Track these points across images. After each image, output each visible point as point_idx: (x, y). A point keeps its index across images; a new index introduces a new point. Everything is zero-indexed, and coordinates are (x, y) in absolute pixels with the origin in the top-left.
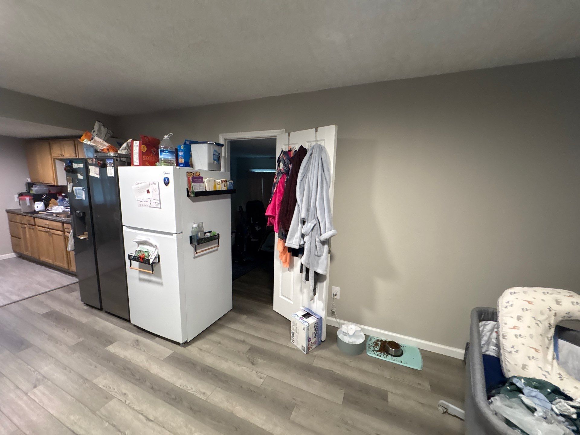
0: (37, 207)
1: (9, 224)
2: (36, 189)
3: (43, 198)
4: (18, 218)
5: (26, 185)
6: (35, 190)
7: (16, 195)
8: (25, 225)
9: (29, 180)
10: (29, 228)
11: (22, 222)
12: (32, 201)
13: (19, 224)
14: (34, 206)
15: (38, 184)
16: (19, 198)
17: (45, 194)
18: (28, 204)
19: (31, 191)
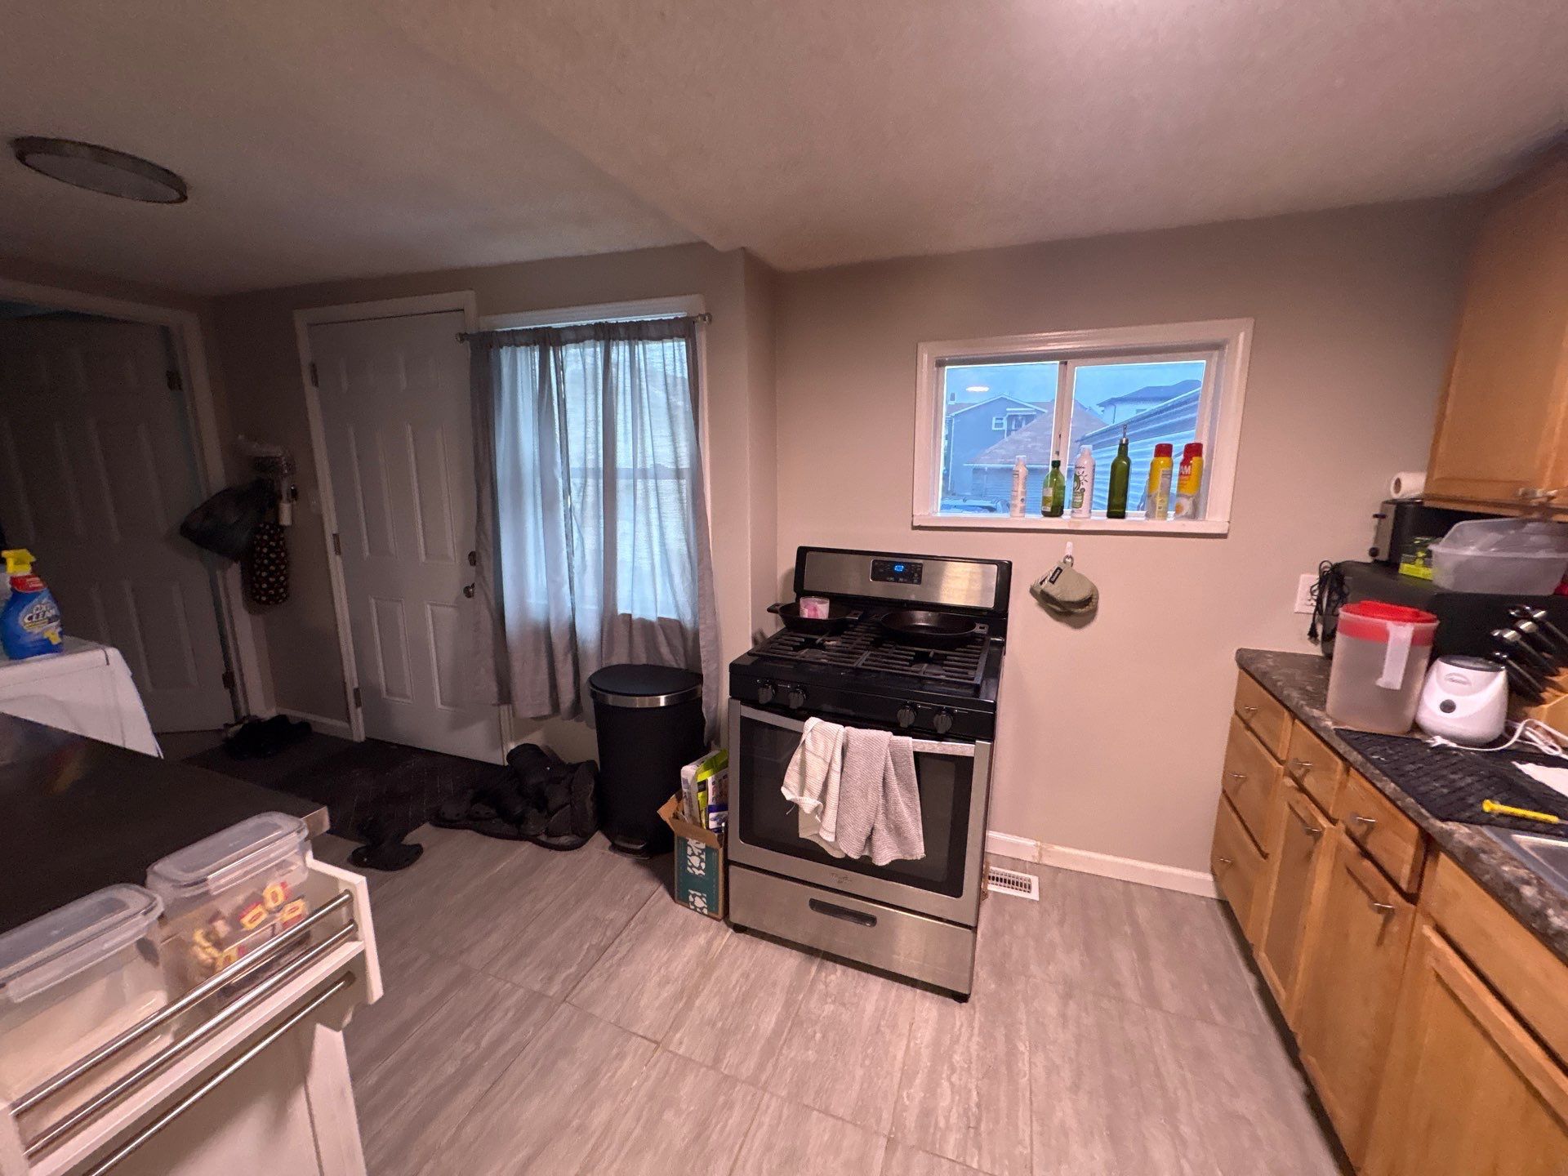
0: (1448, 707)
2: (1470, 552)
3: (1510, 635)
4: (1289, 738)
5: (1380, 515)
7: (1306, 570)
8: (1323, 822)
9: (1413, 485)
10: (1349, 871)
11: (1309, 782)
12: (1427, 649)
13: (1285, 775)
14: (1426, 697)
15: (1503, 512)
16: (1319, 601)
17: (1537, 603)
18: (1392, 676)
19: (1412, 562)
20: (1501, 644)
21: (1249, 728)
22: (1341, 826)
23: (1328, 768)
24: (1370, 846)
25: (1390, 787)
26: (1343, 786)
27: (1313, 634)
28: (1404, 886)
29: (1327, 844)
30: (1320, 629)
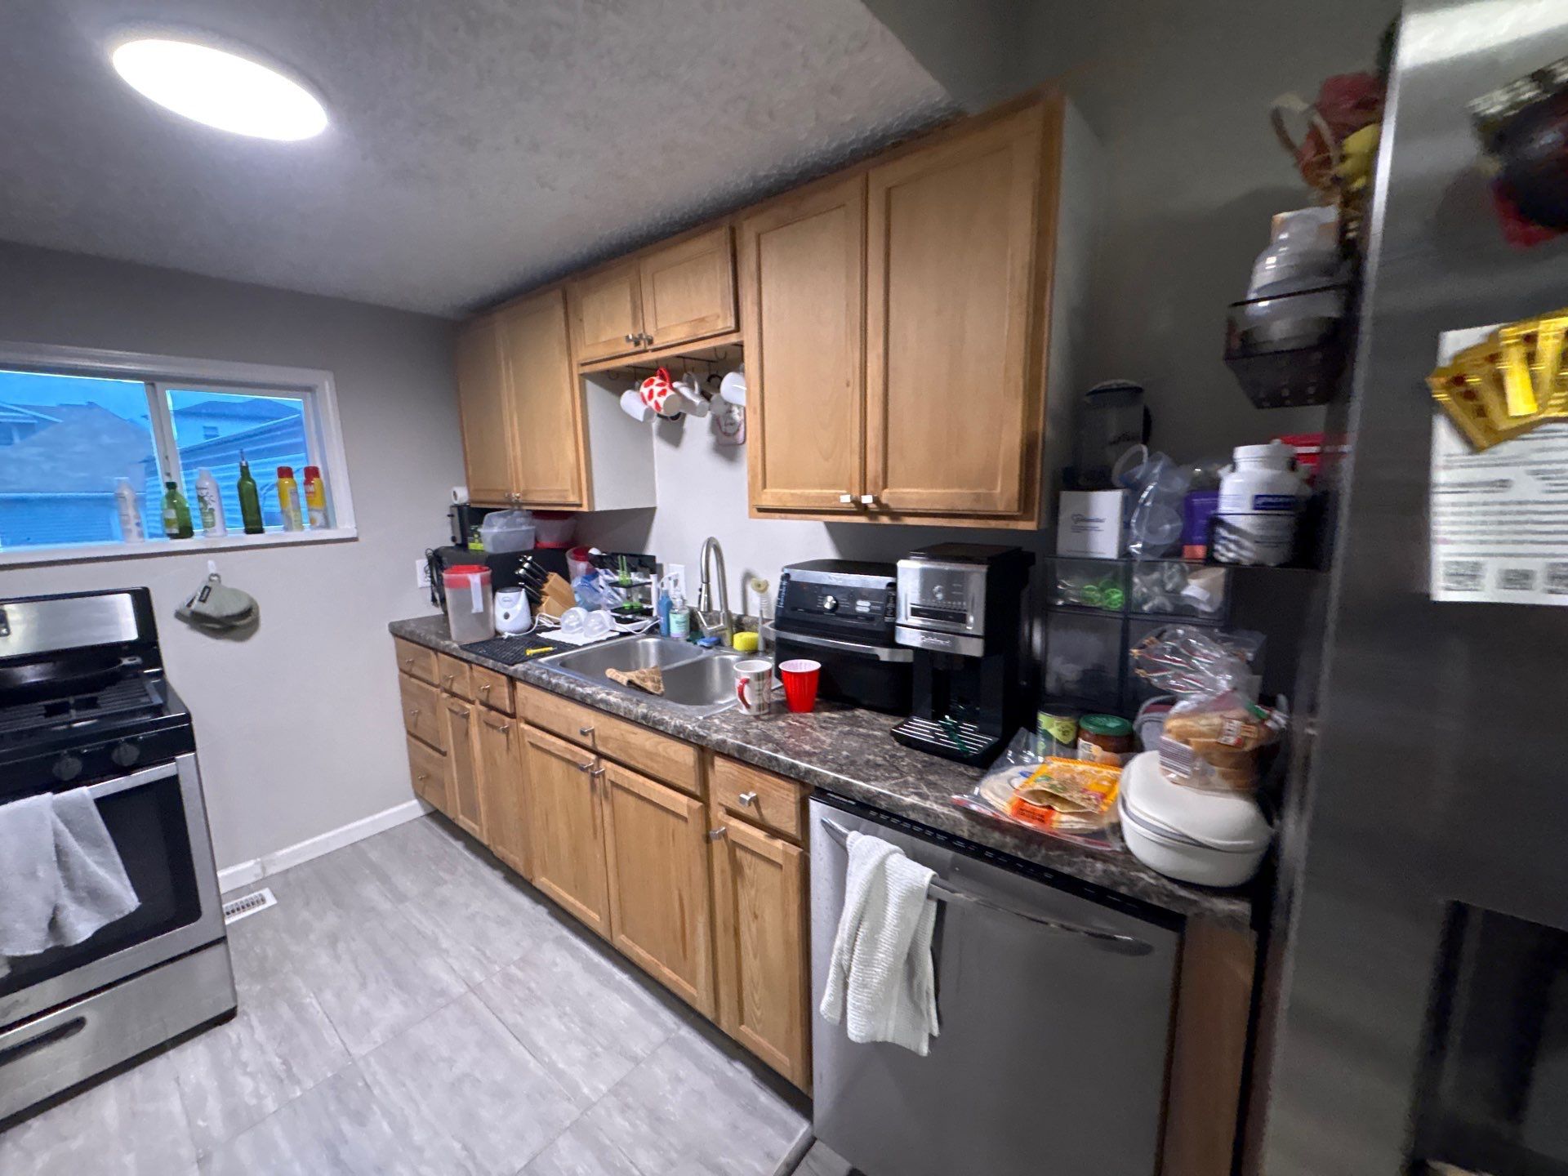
0: (507, 616)
1: (404, 690)
2: (495, 530)
3: (521, 571)
4: (438, 667)
5: (451, 516)
6: (492, 535)
7: (421, 558)
8: (468, 706)
9: (463, 495)
10: (487, 724)
11: (456, 688)
12: (489, 587)
13: (442, 692)
14: (496, 613)
15: (502, 507)
16: (432, 577)
17: (528, 553)
18: (478, 606)
19: (473, 541)
20: (520, 578)
21: (412, 676)
22: (477, 702)
23: (462, 673)
24: (492, 702)
25: (490, 663)
26: (472, 678)
27: (434, 600)
28: (508, 710)
29: (473, 718)
30: (437, 596)
